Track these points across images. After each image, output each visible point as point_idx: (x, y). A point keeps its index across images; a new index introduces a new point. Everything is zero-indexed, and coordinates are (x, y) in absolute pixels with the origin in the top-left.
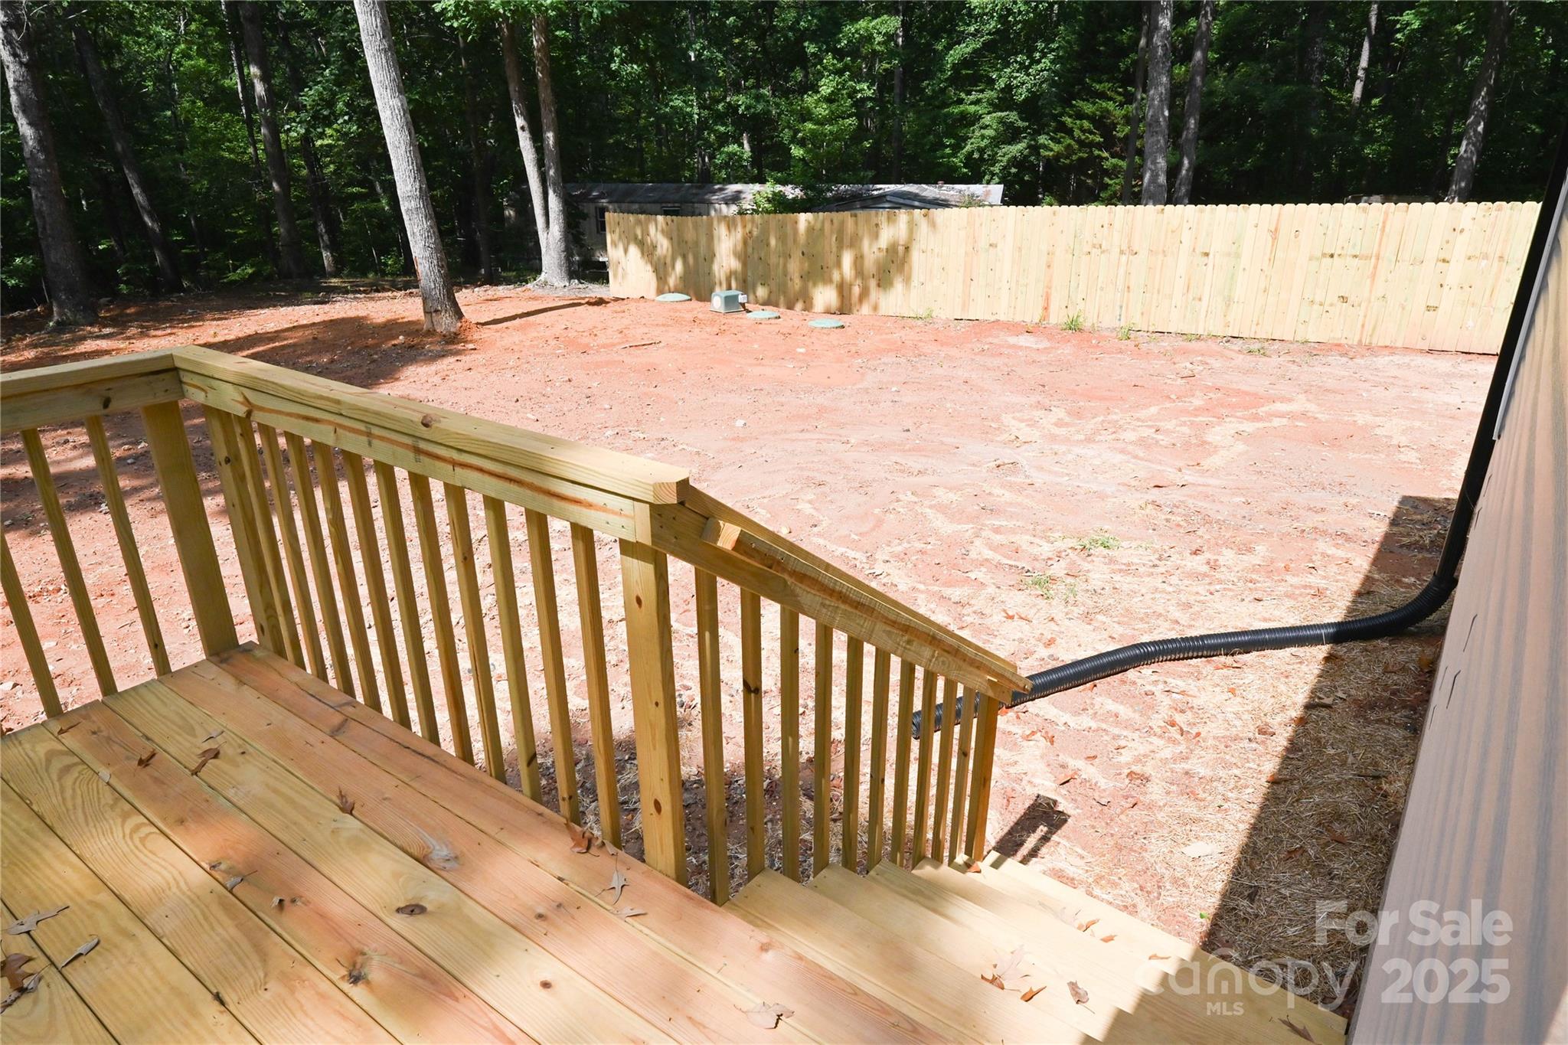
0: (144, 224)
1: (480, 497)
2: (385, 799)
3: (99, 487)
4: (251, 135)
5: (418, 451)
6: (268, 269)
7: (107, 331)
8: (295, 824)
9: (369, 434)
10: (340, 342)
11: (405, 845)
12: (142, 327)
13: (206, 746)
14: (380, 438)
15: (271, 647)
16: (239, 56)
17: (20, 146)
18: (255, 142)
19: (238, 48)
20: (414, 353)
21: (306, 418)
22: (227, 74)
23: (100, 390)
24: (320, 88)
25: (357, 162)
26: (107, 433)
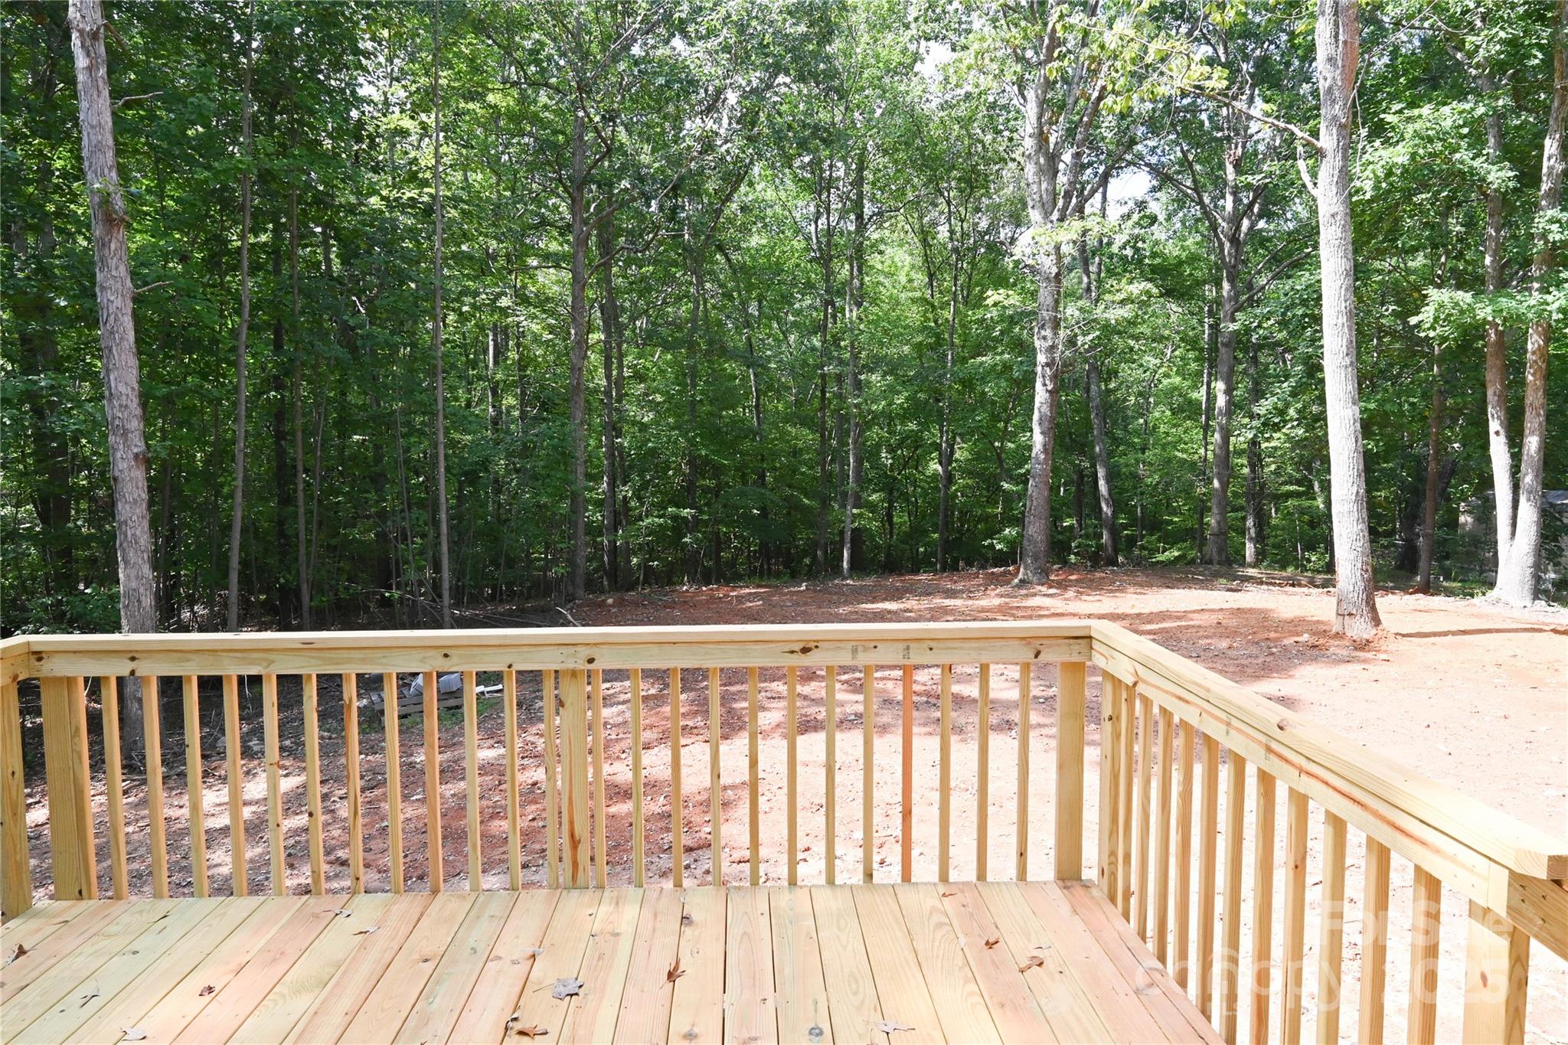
0: (1101, 509)
1: (1323, 810)
3: (1015, 716)
4: (1205, 438)
5: (1269, 750)
6: (1193, 554)
7: (1052, 591)
9: (1229, 724)
10: (1242, 631)
12: (1078, 592)
13: (1036, 953)
14: (1238, 730)
15: (1106, 890)
16: (1210, 375)
17: (1030, 448)
18: (1207, 444)
19: (1211, 367)
20: (1315, 652)
21: (1180, 698)
22: (1195, 387)
23: (1036, 644)
24: (1275, 399)
25: (1299, 463)
26: (1032, 675)
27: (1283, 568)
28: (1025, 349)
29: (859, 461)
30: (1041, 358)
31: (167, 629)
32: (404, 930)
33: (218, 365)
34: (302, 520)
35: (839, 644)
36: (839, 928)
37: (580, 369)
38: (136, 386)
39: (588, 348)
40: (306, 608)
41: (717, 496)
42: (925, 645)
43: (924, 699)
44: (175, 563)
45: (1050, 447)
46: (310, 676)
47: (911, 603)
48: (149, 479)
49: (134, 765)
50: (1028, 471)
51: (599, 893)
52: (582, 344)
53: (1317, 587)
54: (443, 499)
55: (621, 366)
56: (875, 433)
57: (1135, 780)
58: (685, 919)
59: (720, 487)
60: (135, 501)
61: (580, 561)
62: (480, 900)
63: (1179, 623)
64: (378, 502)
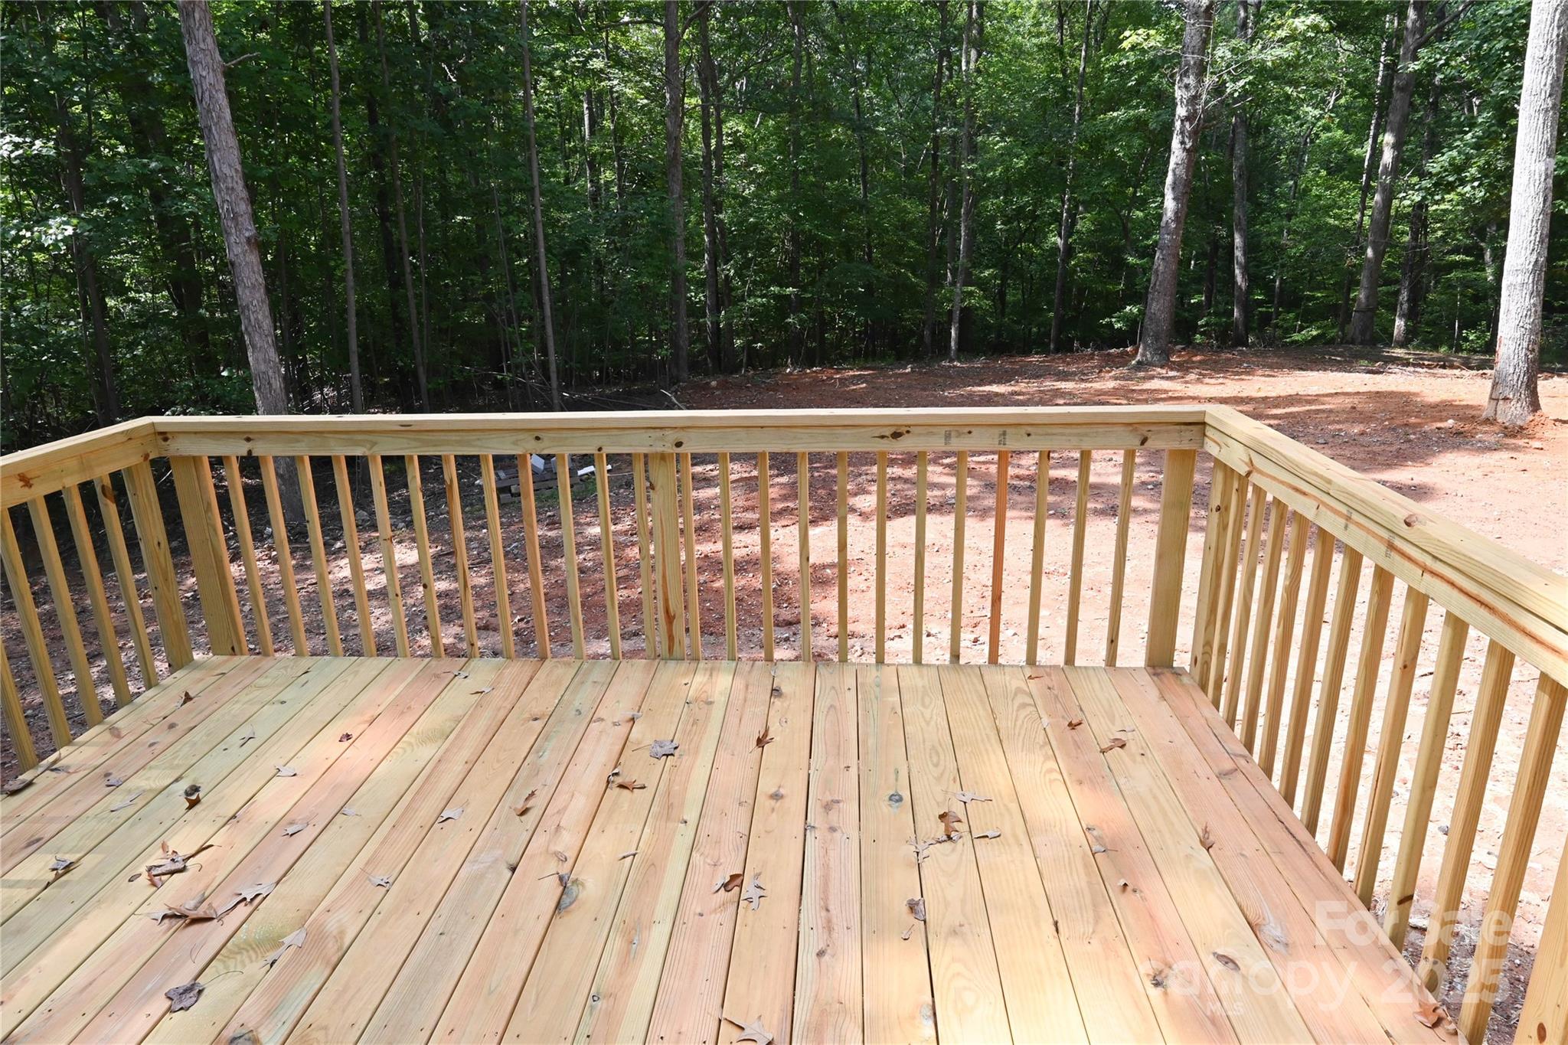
0: (1233, 276)
1: (1443, 611)
2: (1243, 855)
3: (1117, 501)
4: (1363, 201)
5: (1391, 546)
6: (1332, 333)
7: (1172, 374)
8: (1160, 831)
9: (1348, 518)
10: (1378, 416)
11: (1243, 904)
12: (1200, 374)
13: (1118, 735)
14: (1358, 524)
15: (1197, 678)
16: (1378, 125)
17: (1160, 217)
18: (1364, 208)
19: (1380, 117)
20: (1459, 440)
21: (1297, 490)
22: (1360, 143)
23: (1142, 431)
24: (1454, 153)
25: (1471, 228)
26: (1138, 460)
27: (1436, 348)
28: (1163, 100)
29: (971, 233)
30: (1181, 111)
31: (300, 411)
32: (516, 692)
33: (317, 143)
34: (412, 303)
35: (931, 429)
36: (923, 705)
37: (677, 138)
38: (239, 168)
39: (684, 114)
40: (424, 390)
41: (820, 273)
42: (1023, 431)
43: (1027, 483)
44: (301, 347)
45: (1182, 215)
46: (411, 457)
47: (1022, 386)
48: (265, 264)
50: (1156, 242)
51: (694, 665)
52: (677, 110)
53: (1472, 368)
54: (545, 281)
55: (720, 135)
56: (992, 204)
57: (1240, 568)
58: (775, 692)
59: (823, 265)
60: (254, 286)
61: (683, 343)
62: (585, 666)
63: (1308, 408)
64: (484, 284)
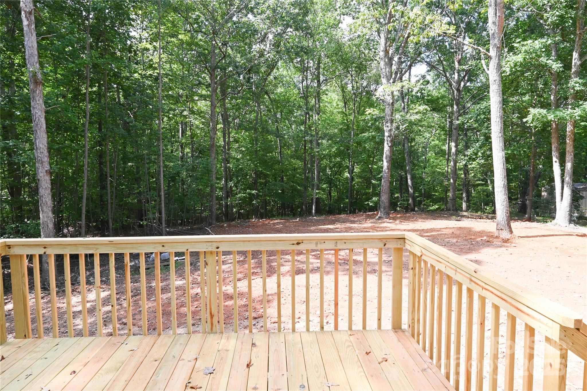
0: (409, 190)
1: (491, 303)
3: (377, 268)
4: (447, 164)
5: (471, 280)
6: (443, 207)
7: (391, 221)
9: (456, 271)
10: (461, 236)
12: (400, 221)
13: (384, 356)
14: (459, 273)
15: (411, 333)
16: (449, 140)
17: (382, 168)
18: (448, 166)
19: (449, 137)
20: (489, 243)
21: (438, 261)
22: (444, 145)
23: (384, 241)
24: (473, 149)
25: (482, 173)
26: (383, 252)
27: (477, 212)
28: (380, 130)
29: (319, 173)
30: (386, 134)
31: (58, 236)
32: (148, 349)
33: (77, 137)
34: (109, 195)
35: (310, 241)
36: (311, 347)
37: (214, 138)
38: (46, 145)
39: (217, 130)
40: (111, 228)
41: (265, 186)
42: (343, 241)
43: (343, 261)
44: (61, 211)
45: (390, 167)
46: (112, 254)
47: (338, 226)
48: (51, 180)
49: (45, 287)
50: (382, 176)
51: (221, 335)
52: (215, 129)
53: (489, 219)
54: (162, 187)
55: (229, 137)
56: (325, 162)
57: (421, 291)
58: (253, 344)
59: (266, 182)
60: (46, 188)
61: (214, 210)
62: (176, 338)
63: (438, 233)
64: (138, 188)
